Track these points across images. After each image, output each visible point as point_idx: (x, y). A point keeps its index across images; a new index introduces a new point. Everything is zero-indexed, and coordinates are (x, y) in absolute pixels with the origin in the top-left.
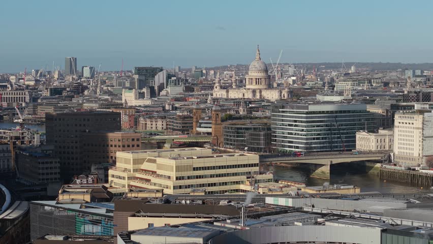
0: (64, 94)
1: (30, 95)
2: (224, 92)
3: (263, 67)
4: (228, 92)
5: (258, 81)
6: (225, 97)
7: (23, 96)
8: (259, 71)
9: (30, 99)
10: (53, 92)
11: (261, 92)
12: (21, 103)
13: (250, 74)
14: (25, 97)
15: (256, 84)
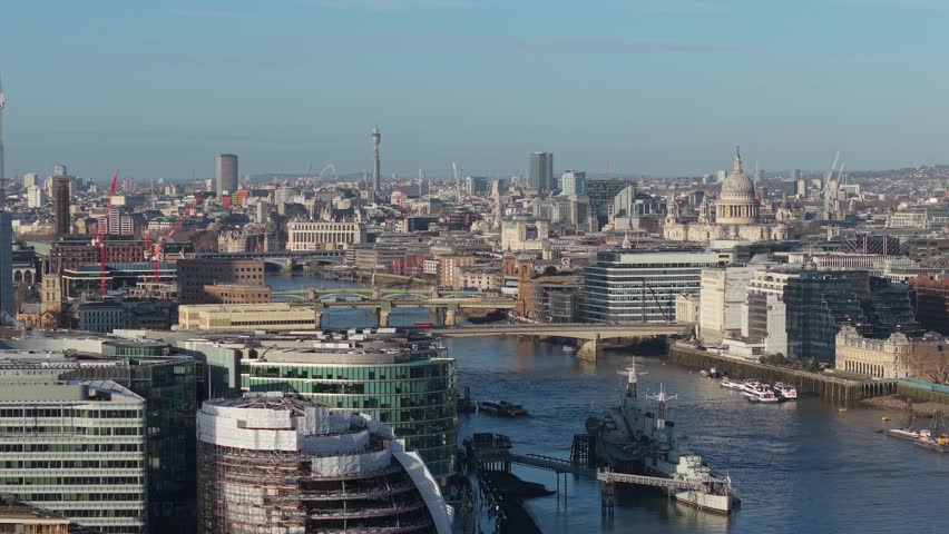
0: (432, 228)
1: (363, 230)
2: (680, 229)
3: (744, 184)
4: (686, 229)
5: (735, 210)
6: (681, 238)
7: (350, 232)
8: (738, 193)
9: (362, 238)
10: (413, 224)
11: (737, 230)
12: (341, 243)
13: (722, 198)
14: (352, 234)
15: (731, 215)
